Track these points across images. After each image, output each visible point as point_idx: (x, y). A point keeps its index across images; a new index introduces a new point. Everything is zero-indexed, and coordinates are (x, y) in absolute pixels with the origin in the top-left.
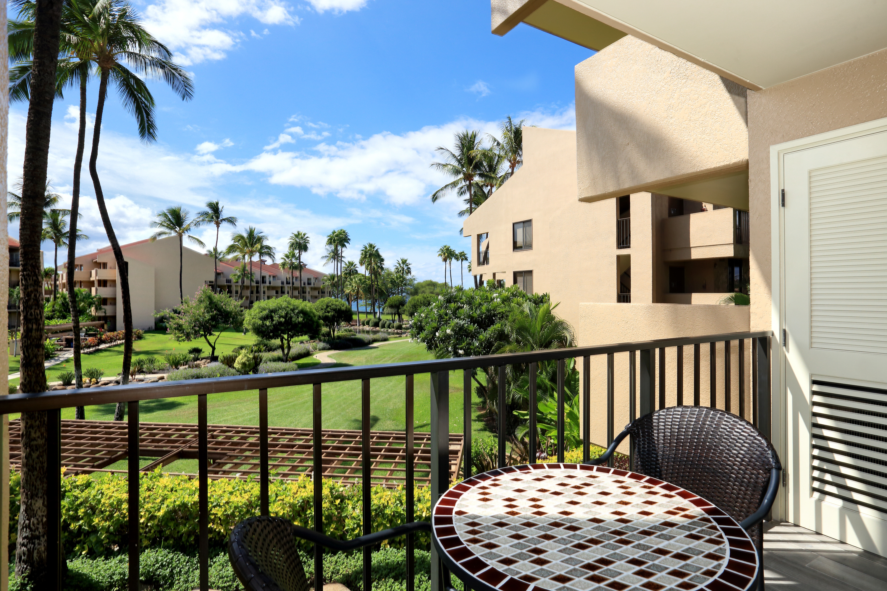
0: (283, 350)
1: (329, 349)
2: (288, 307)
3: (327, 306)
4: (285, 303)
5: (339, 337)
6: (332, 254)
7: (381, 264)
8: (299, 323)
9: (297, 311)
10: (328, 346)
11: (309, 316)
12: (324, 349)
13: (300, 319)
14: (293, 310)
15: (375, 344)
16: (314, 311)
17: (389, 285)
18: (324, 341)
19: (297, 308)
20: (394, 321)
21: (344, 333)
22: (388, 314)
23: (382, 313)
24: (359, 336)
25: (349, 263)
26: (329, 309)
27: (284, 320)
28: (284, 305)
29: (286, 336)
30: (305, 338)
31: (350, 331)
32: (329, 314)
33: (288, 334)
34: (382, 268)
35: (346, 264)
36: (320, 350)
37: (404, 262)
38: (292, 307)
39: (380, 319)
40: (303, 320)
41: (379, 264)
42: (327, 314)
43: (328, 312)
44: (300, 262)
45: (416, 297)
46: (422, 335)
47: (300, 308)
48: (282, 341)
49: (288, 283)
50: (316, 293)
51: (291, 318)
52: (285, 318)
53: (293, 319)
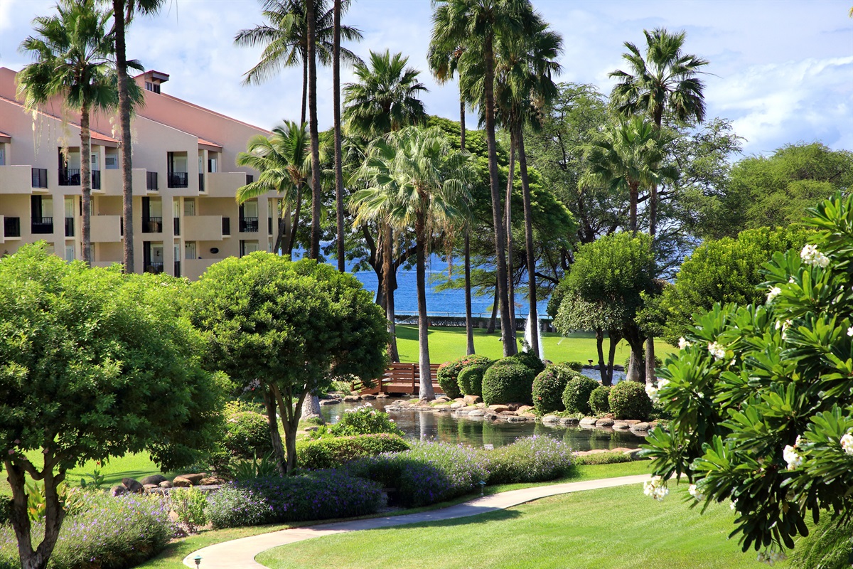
0: (23, 529)
1: (267, 521)
2: (44, 306)
3: (257, 298)
4: (31, 283)
5: (318, 458)
6: (291, 18)
7: (541, 65)
8: (104, 386)
9: (90, 326)
10: (260, 504)
11: (159, 351)
12: (239, 520)
13: (110, 368)
14: (72, 320)
15: (505, 498)
16: (184, 323)
17: (587, 178)
18: (241, 480)
19: (95, 309)
20: (607, 371)
21: (344, 439)
22: (579, 332)
23: (549, 330)
24: (421, 450)
25: (379, 62)
26: (263, 314)
27: (23, 372)
28: (27, 293)
29: (36, 457)
30: (140, 462)
31: (378, 425)
32: (268, 340)
33: (50, 448)
34: (549, 90)
35: (363, 73)
36: (220, 524)
37: (666, 49)
38: (66, 305)
39: (533, 361)
40: (126, 370)
41: (530, 68)
42: (256, 338)
43: (262, 328)
44: (123, 64)
45: (728, 245)
46: (715, 459)
47: (109, 311)
48: (17, 480)
49: (66, 178)
50: (210, 228)
51: (62, 359)
52: (32, 365)
53: (75, 368)
